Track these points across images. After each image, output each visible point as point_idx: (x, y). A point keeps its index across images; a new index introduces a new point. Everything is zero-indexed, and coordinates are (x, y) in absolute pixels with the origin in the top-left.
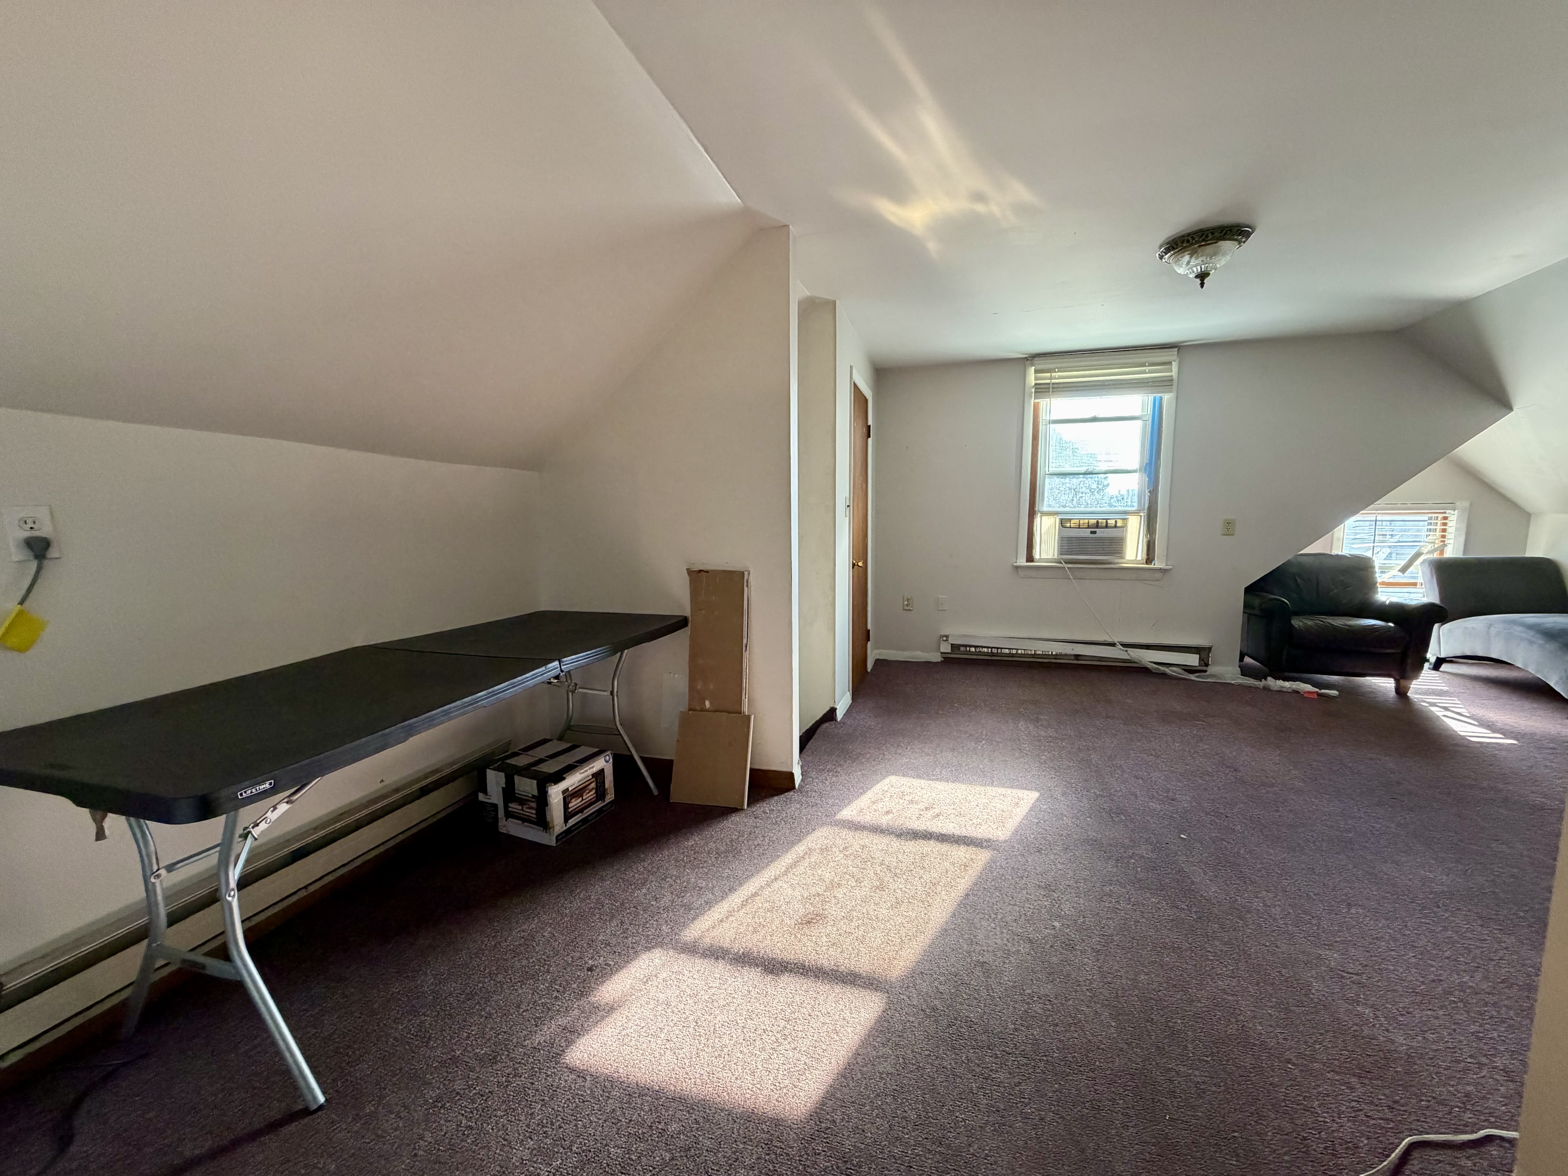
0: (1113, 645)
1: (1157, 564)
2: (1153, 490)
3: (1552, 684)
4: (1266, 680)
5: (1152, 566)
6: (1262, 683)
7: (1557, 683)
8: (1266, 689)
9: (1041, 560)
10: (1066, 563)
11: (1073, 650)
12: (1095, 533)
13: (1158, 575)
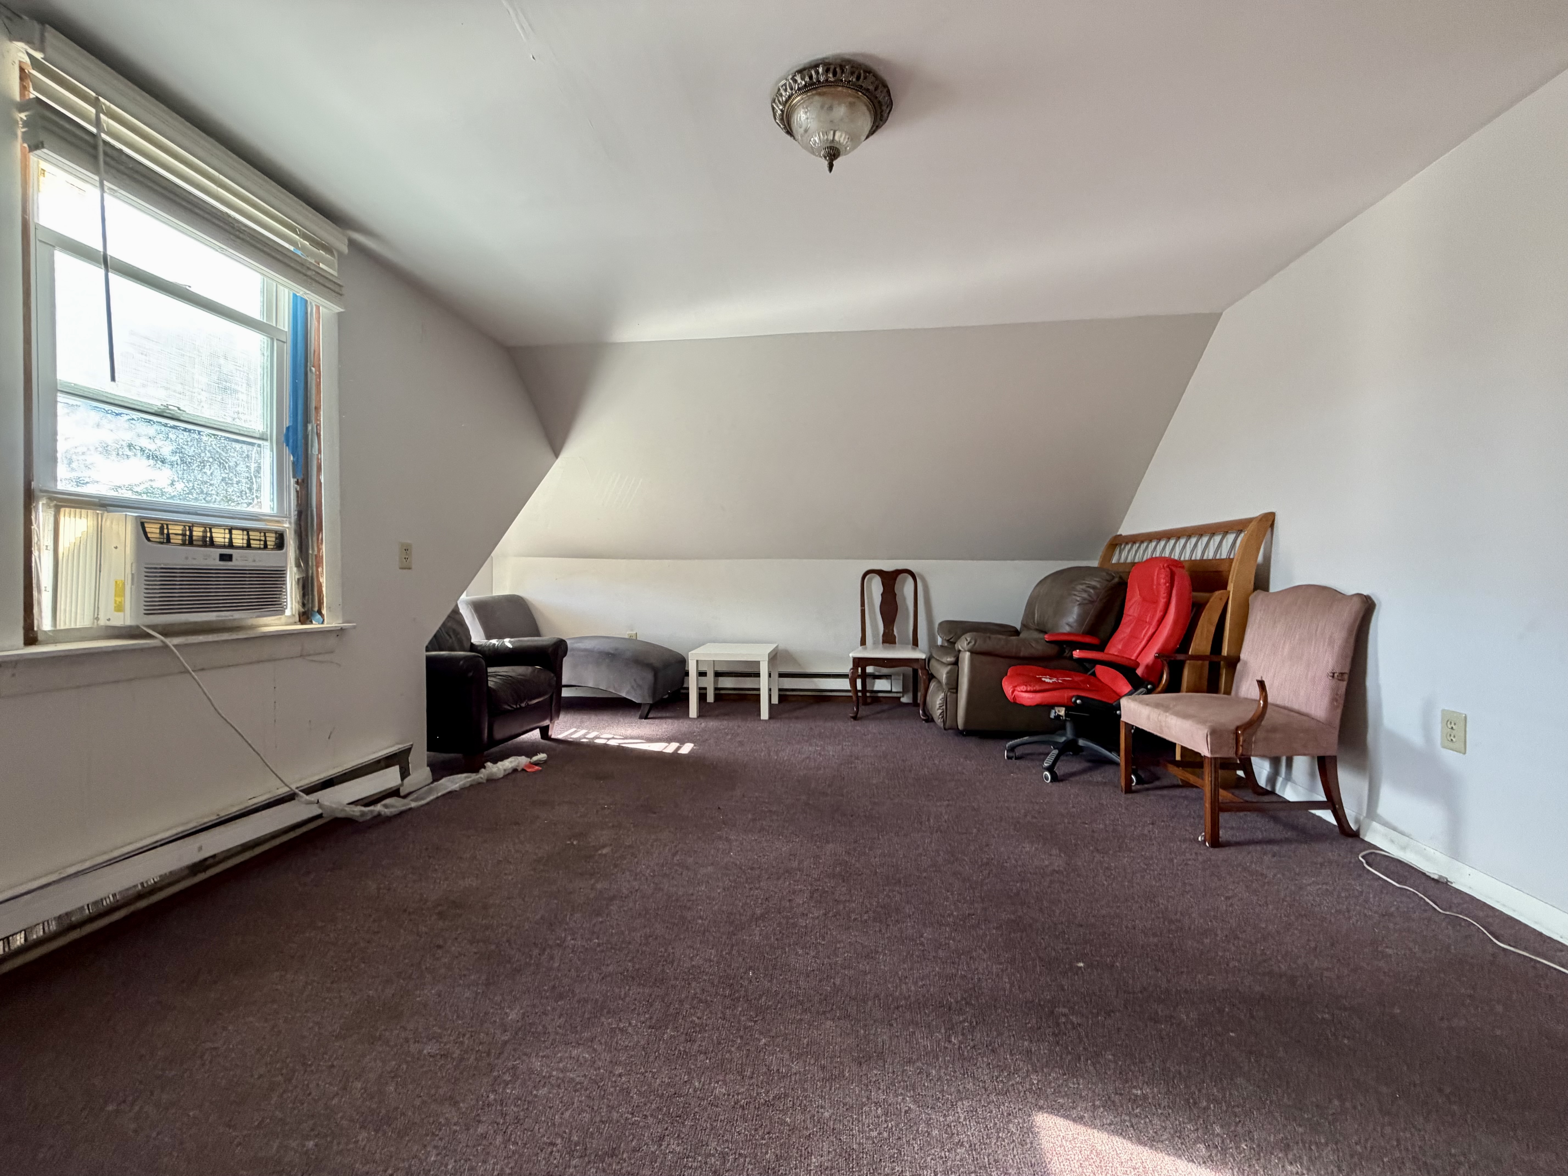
0: (290, 797)
1: (329, 620)
2: (303, 481)
3: (624, 695)
4: (484, 767)
5: (315, 625)
6: (483, 774)
7: (628, 693)
8: (491, 780)
9: (57, 636)
10: (166, 634)
11: (200, 849)
12: (229, 558)
13: (332, 641)
